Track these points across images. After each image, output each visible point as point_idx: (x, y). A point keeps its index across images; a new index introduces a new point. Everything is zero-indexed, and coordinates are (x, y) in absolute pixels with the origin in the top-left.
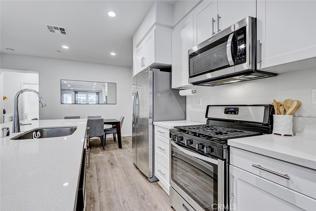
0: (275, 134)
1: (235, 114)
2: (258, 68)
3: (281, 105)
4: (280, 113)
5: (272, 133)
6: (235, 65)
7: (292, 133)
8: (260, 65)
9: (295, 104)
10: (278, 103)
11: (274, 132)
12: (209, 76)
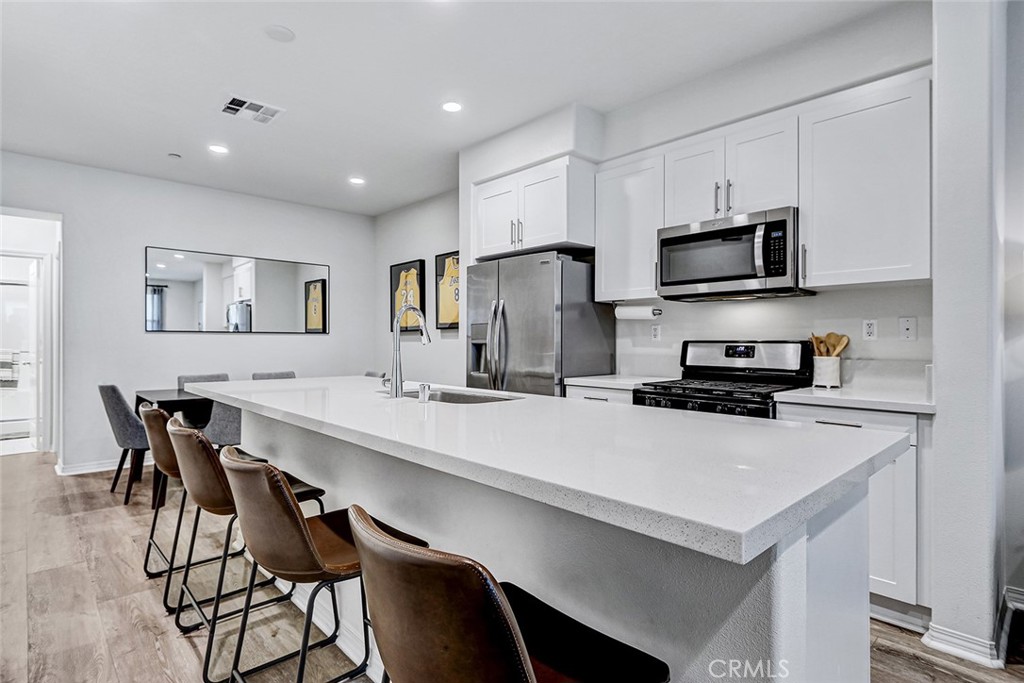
0: (816, 386)
1: (748, 356)
2: (801, 285)
3: (821, 342)
4: (821, 354)
5: (811, 385)
6: (766, 276)
7: (838, 384)
8: (805, 282)
9: (845, 341)
10: (817, 338)
11: (815, 383)
12: (703, 288)
